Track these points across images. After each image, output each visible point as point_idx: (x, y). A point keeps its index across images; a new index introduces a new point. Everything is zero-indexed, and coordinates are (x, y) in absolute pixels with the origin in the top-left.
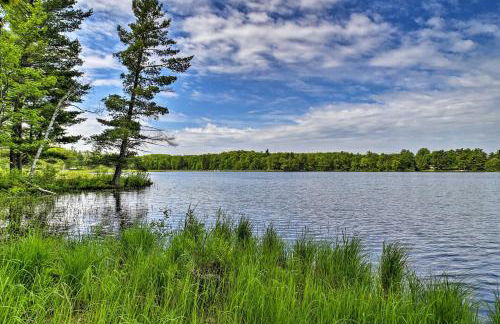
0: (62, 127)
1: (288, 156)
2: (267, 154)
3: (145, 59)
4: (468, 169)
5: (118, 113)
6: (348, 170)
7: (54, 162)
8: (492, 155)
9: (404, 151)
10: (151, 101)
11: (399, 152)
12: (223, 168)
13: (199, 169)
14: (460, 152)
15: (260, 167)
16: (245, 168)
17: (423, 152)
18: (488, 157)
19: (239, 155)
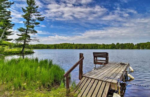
0: (6, 36)
1: (79, 45)
2: (74, 44)
3: (31, 17)
4: (129, 49)
5: (23, 32)
6: (97, 49)
7: (4, 46)
8: (136, 45)
9: (113, 43)
10: (33, 29)
11: (111, 44)
12: (60, 48)
13: (53, 48)
14: (127, 44)
15: (71, 48)
16: (67, 48)
17: (118, 44)
18: (134, 45)
19: (65, 44)
